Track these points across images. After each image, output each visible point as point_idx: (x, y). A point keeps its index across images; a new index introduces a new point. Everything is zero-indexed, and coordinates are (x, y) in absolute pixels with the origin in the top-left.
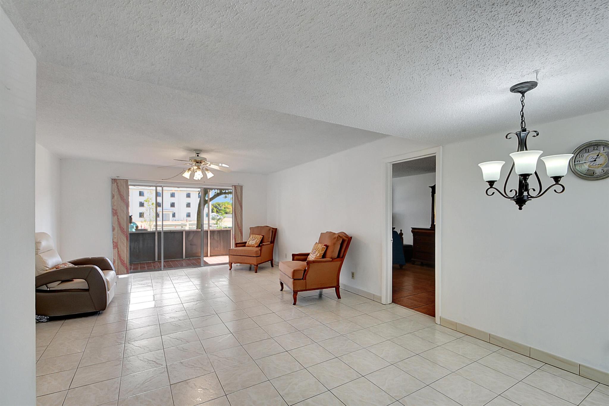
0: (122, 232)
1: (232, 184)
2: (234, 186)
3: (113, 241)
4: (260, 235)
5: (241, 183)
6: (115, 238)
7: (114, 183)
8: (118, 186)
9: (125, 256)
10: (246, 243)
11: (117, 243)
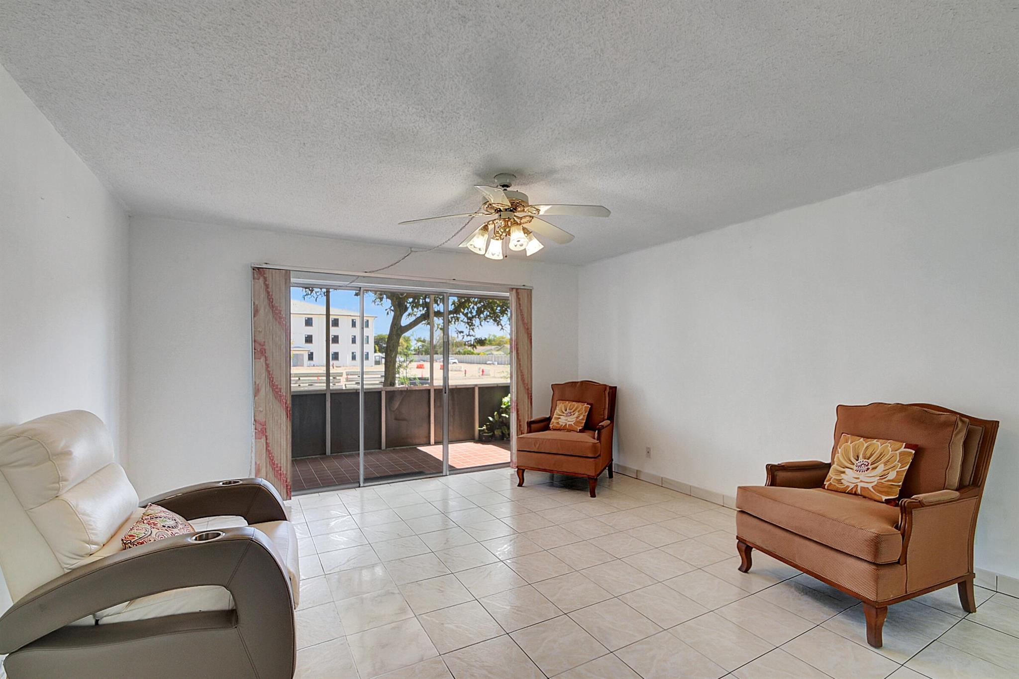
0: (276, 398)
1: (511, 285)
2: (514, 291)
3: (255, 420)
4: (585, 403)
5: (528, 284)
6: (261, 411)
7: (258, 279)
8: (267, 286)
9: (284, 456)
10: (549, 420)
11: (264, 424)
